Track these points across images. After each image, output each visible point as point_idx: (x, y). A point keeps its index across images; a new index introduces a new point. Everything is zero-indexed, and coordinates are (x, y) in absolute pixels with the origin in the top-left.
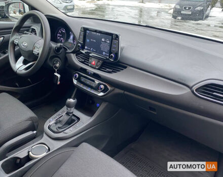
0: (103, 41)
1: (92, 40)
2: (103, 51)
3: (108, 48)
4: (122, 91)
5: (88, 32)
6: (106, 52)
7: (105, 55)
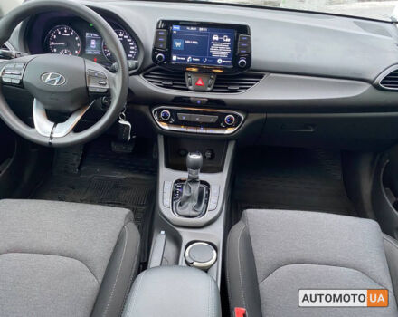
0: (215, 41)
1: (188, 42)
2: (217, 59)
3: (228, 51)
4: (264, 116)
5: (176, 28)
6: (223, 59)
7: (223, 64)
